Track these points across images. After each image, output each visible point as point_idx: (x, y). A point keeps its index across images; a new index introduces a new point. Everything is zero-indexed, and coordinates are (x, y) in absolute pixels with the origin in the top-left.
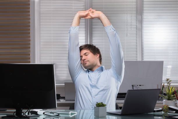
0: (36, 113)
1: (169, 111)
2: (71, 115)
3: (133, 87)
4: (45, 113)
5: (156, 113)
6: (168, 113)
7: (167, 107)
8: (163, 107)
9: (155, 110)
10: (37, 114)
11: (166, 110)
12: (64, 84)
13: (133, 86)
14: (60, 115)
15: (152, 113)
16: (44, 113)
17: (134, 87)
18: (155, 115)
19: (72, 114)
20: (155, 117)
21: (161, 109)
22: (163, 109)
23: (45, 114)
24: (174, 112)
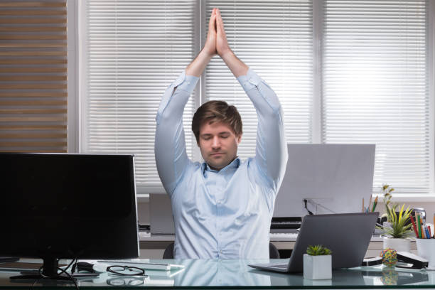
0: (89, 268)
1: (398, 263)
2: (171, 273)
3: (306, 204)
4: (111, 269)
5: (368, 268)
6: (397, 269)
7: (392, 253)
8: (384, 255)
9: (365, 260)
10: (92, 271)
11: (390, 262)
12: (148, 196)
13: (306, 201)
14: (146, 273)
15: (359, 268)
16: (108, 269)
17: (308, 204)
18: (364, 273)
19: (173, 270)
20: (365, 277)
21: (378, 258)
22: (384, 258)
23: (112, 271)
24: (411, 265)
